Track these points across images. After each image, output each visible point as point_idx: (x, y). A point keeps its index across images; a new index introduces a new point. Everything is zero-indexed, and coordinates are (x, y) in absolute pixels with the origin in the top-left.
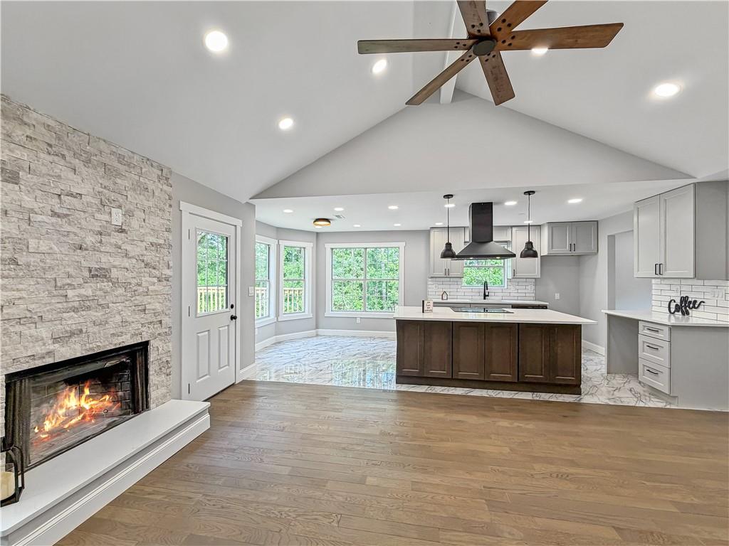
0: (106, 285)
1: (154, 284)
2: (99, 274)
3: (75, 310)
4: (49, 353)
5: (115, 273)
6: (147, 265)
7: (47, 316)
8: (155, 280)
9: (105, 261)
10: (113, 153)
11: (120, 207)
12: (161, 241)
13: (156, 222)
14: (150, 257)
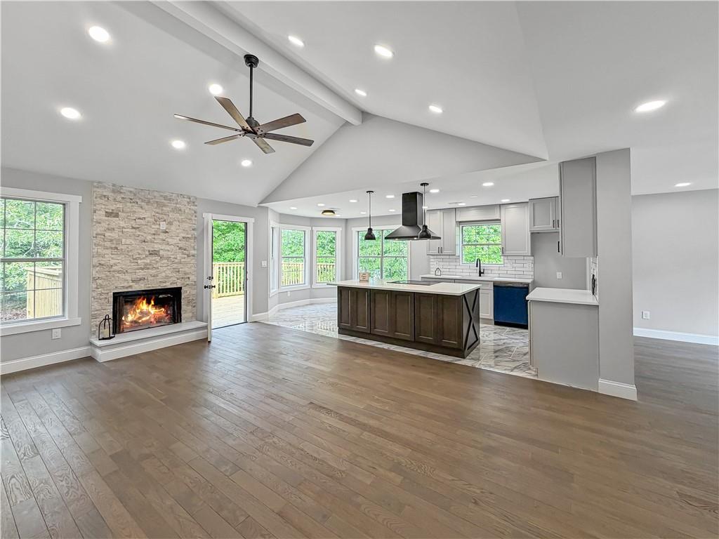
0: (158, 258)
1: (185, 258)
2: (154, 253)
3: (142, 269)
4: (130, 287)
5: (161, 253)
6: (180, 248)
7: (129, 271)
8: (186, 256)
9: (157, 247)
10: (161, 196)
11: (165, 221)
12: (190, 236)
13: (186, 226)
14: (182, 244)
